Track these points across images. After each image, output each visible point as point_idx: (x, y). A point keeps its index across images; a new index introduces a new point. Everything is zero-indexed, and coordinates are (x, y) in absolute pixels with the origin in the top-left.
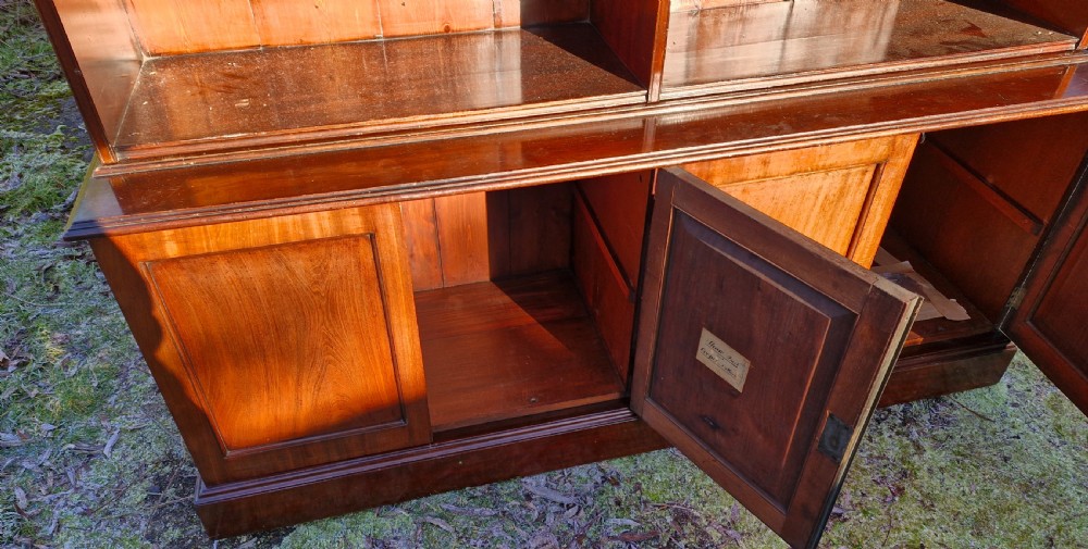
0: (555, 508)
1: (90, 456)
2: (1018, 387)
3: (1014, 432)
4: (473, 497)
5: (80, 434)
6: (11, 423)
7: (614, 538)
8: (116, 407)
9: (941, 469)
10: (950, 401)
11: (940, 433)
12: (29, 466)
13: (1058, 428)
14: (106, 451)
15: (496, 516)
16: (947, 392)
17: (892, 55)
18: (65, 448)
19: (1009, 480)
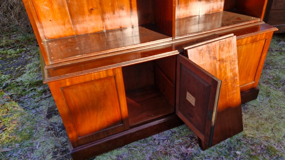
0: (162, 141)
1: (33, 150)
2: (261, 99)
3: (262, 109)
4: (141, 142)
5: (28, 145)
6: (6, 145)
7: (177, 145)
8: (36, 137)
9: (247, 118)
10: (247, 104)
11: (246, 111)
12: (15, 155)
13: (271, 106)
14: (37, 148)
15: (148, 145)
16: (246, 102)
17: (223, 25)
18: (25, 149)
19: (262, 118)
